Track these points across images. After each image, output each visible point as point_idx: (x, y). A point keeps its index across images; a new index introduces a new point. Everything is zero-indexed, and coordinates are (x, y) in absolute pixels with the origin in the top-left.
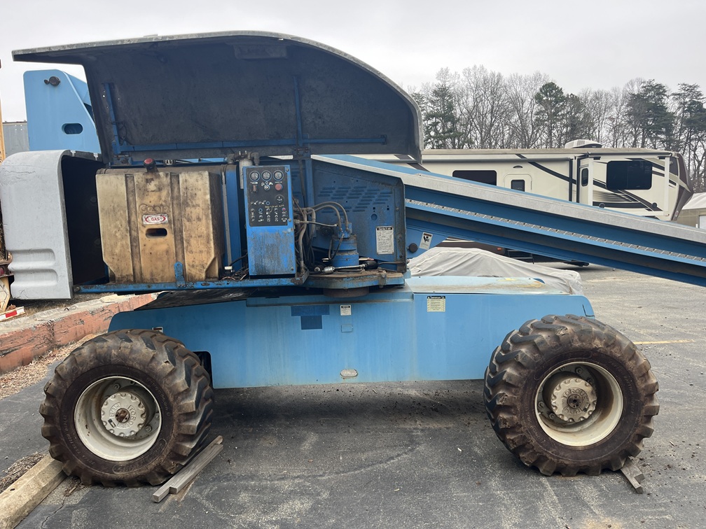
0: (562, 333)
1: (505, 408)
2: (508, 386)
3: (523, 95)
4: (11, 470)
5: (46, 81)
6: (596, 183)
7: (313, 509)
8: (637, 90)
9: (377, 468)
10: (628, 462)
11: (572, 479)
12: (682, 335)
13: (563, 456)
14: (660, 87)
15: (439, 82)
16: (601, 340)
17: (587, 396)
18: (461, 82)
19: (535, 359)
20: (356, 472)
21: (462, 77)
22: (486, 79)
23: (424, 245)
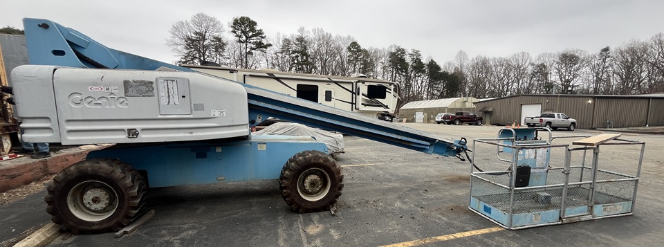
0: (307, 157)
1: (285, 188)
2: (286, 179)
3: (342, 46)
5: (39, 25)
6: (363, 95)
8: (393, 50)
9: (231, 217)
10: (333, 206)
11: (311, 214)
13: (308, 205)
14: (403, 50)
15: (299, 34)
16: (322, 159)
17: (318, 182)
18: (311, 36)
19: (297, 168)
20: (221, 219)
21: (311, 33)
22: (323, 36)
23: (259, 121)
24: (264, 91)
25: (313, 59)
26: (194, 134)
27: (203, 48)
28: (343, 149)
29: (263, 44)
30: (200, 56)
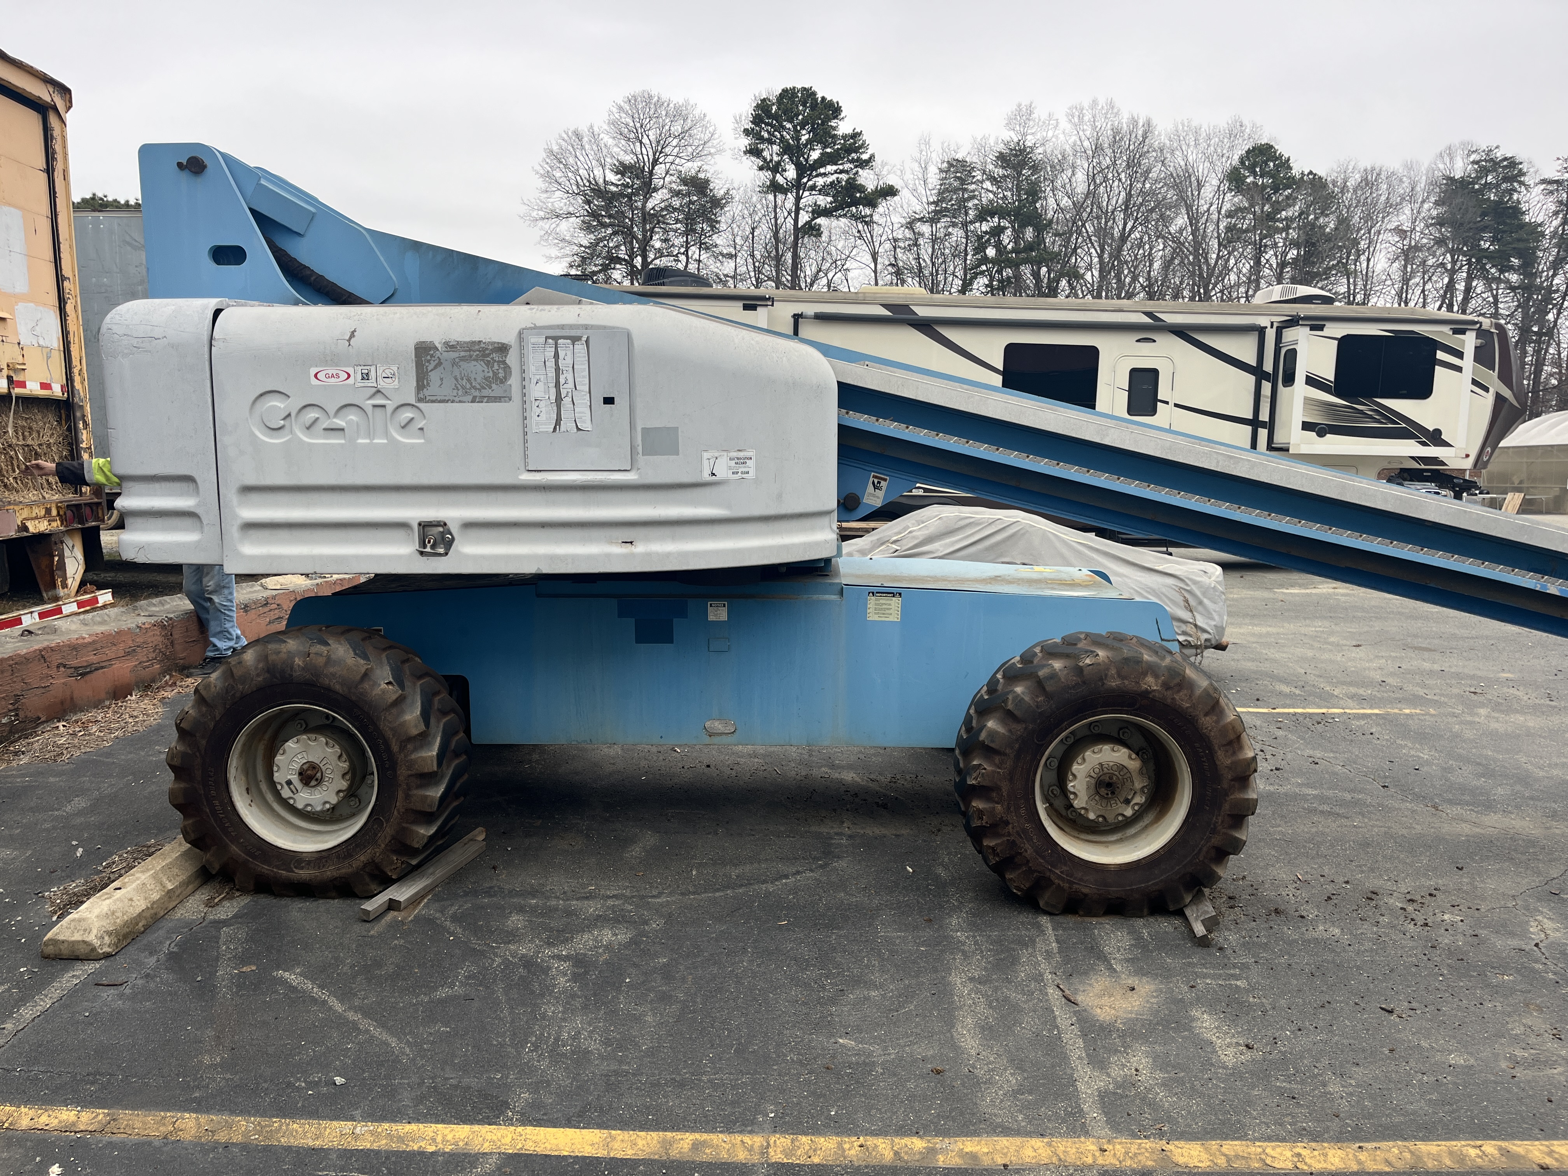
0: (1088, 661)
1: (981, 791)
2: (988, 751)
3: (1202, 169)
4: (109, 866)
5: (180, 165)
6: (1311, 381)
7: (633, 942)
8: (1460, 168)
9: (754, 890)
10: (1198, 897)
11: (1094, 921)
12: (1414, 700)
13: (1081, 880)
14: (1512, 163)
15: (1012, 134)
16: (1156, 676)
17: (1131, 777)
18: (1062, 137)
19: (1037, 707)
20: (717, 894)
21: (1064, 124)
22: (1116, 132)
23: (874, 498)
24: (899, 373)
25: (1065, 236)
26: (640, 548)
27: (644, 221)
28: (1220, 630)
29: (861, 188)
30: (632, 256)
